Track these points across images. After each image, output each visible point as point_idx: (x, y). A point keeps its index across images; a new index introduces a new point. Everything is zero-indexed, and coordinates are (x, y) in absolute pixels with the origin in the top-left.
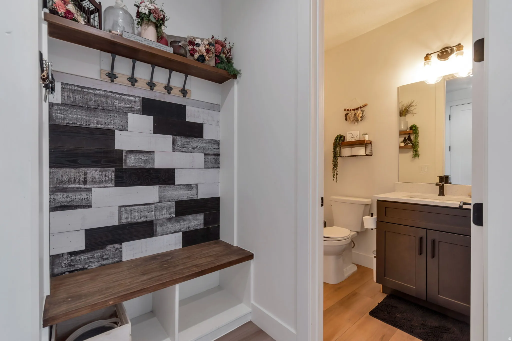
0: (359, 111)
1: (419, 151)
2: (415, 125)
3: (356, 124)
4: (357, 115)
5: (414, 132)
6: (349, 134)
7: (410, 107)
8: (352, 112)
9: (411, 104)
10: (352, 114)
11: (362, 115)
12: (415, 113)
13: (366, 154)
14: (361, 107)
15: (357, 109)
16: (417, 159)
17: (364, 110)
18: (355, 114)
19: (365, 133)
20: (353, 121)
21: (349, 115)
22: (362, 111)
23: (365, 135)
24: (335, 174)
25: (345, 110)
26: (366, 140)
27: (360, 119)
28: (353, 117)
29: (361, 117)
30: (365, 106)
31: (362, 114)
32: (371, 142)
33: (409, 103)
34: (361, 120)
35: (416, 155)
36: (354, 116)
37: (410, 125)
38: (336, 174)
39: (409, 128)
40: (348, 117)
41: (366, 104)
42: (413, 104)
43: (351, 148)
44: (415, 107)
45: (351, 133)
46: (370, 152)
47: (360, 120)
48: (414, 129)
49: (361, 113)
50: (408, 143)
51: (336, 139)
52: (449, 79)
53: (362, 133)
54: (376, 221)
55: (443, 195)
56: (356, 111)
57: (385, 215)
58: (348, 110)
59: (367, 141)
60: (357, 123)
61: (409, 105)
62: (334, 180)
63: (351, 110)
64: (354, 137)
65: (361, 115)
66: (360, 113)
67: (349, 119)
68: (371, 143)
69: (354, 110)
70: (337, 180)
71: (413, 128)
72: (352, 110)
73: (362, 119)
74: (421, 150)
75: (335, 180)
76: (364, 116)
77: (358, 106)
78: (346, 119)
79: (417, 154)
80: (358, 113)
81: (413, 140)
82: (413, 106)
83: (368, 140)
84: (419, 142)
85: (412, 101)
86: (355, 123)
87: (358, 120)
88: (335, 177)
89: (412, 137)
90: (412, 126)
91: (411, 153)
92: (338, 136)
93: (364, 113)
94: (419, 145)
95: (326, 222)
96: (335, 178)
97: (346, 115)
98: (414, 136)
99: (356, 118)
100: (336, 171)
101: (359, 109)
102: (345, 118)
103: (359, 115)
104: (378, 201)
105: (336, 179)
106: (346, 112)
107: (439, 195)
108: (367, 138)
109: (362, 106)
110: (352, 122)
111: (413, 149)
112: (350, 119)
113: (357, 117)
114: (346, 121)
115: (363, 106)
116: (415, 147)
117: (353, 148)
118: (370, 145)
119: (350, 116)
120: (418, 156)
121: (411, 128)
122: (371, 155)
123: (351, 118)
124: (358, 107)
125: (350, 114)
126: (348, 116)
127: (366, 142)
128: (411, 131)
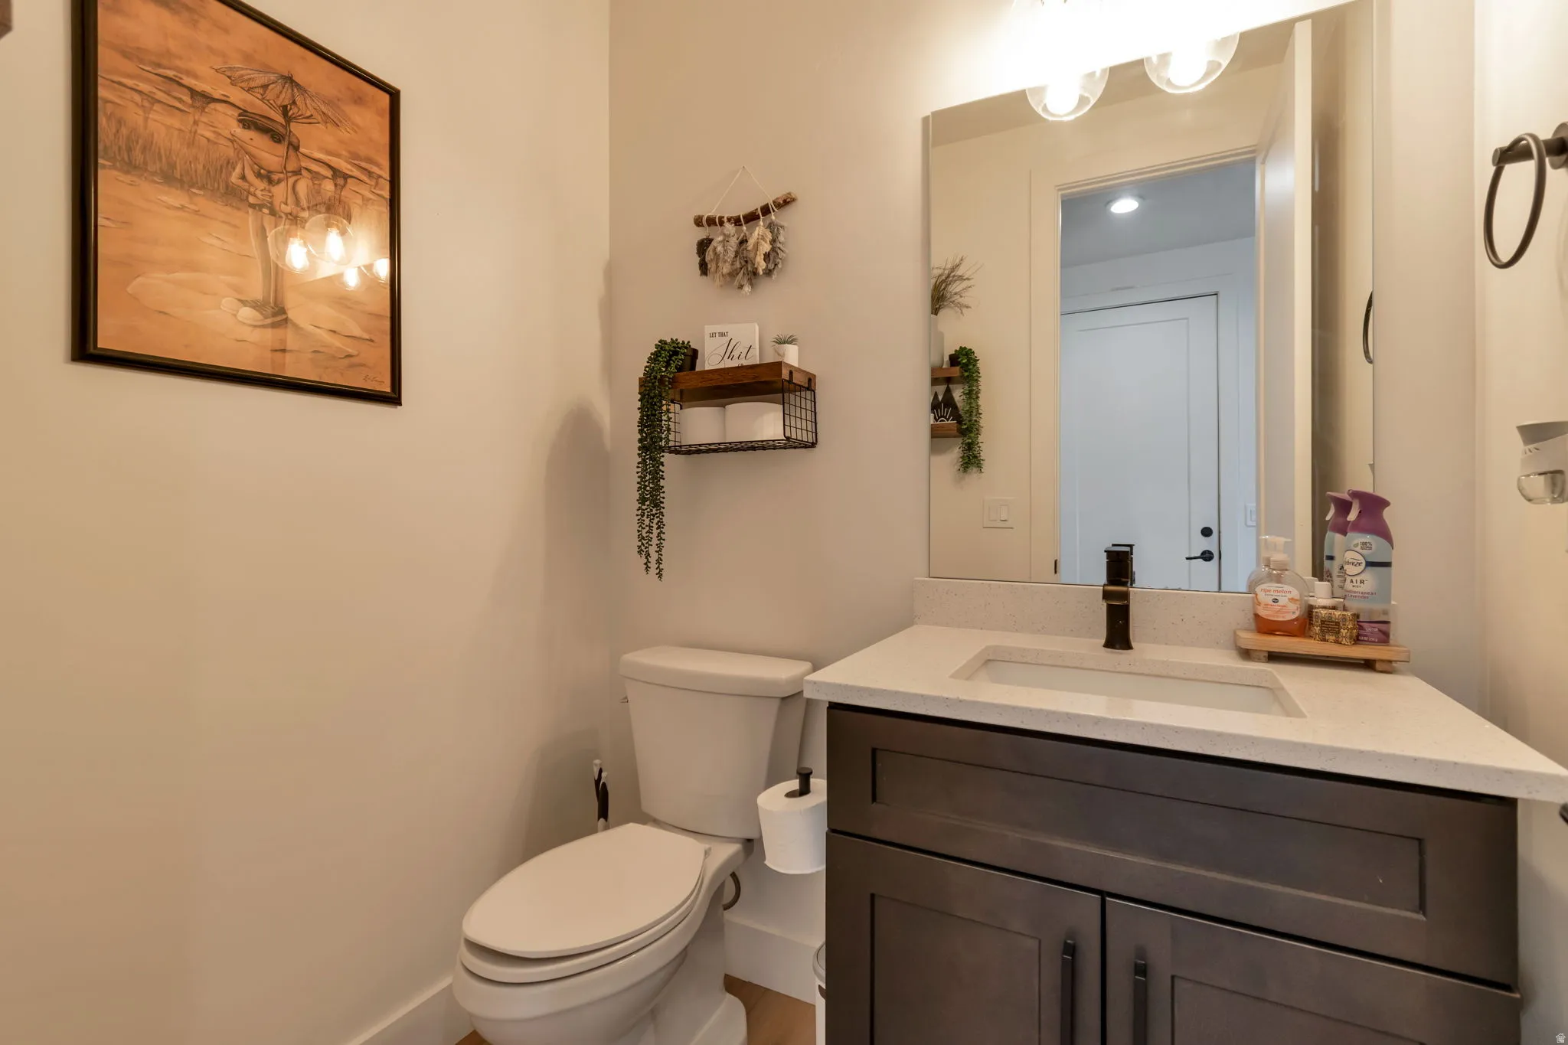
0: (760, 230)
1: (980, 445)
2: (968, 347)
3: (747, 289)
4: (751, 242)
5: (966, 374)
6: (712, 335)
7: (951, 281)
8: (726, 232)
9: (953, 269)
10: (725, 241)
11: (773, 249)
12: (967, 307)
13: (788, 439)
14: (766, 210)
15: (751, 218)
16: (973, 474)
17: (782, 223)
18: (743, 242)
19: (786, 333)
20: (733, 274)
21: (714, 243)
22: (771, 226)
23: (781, 342)
24: (654, 536)
25: (698, 222)
26: (788, 365)
27: (761, 265)
28: (731, 254)
29: (767, 256)
30: (786, 202)
31: (773, 241)
32: (810, 380)
33: (949, 266)
34: (768, 273)
35: (971, 460)
36: (737, 253)
37: (950, 349)
38: (659, 534)
39: (946, 359)
40: (709, 255)
41: (789, 194)
42: (959, 272)
43: (723, 406)
44: (965, 284)
45: (722, 335)
46: (804, 427)
47: (761, 273)
48: (964, 361)
49: (769, 237)
50: (945, 417)
51: (654, 358)
52: (1069, 191)
53: (773, 334)
54: (827, 829)
55: (1127, 645)
56: (744, 228)
57: (874, 799)
58: (711, 221)
59: (791, 373)
60: (751, 284)
61: (946, 272)
62: (647, 568)
63: (725, 220)
64: (736, 353)
65: (766, 247)
66: (763, 238)
67: (717, 267)
68: (809, 385)
69: (737, 221)
70: (661, 566)
71: (960, 360)
72: (729, 220)
73: (771, 266)
74: (989, 442)
75: (653, 565)
76: (781, 254)
77: (754, 204)
78: (704, 268)
79: (976, 457)
80: (756, 234)
81: (959, 405)
82: (961, 278)
83: (799, 370)
84: (980, 411)
85: (957, 261)
86: (741, 287)
87: (755, 273)
88: (653, 550)
89: (958, 394)
90: (956, 351)
91: (955, 453)
92: (662, 345)
93: (781, 238)
94: (983, 422)
95: (604, 784)
96: (654, 556)
97: (703, 246)
98: (967, 387)
99: (746, 262)
100: (656, 520)
101: (759, 218)
102: (698, 259)
103: (757, 245)
104: (833, 707)
105: (659, 561)
106: (701, 233)
107: (1110, 644)
108: (792, 356)
109: (771, 203)
110: (728, 279)
111: (960, 440)
112: (720, 264)
113: (752, 255)
114: (704, 277)
115: (774, 202)
116: (967, 429)
117: (729, 407)
118: (808, 393)
119: (720, 249)
120: (979, 466)
121: (954, 360)
122: (813, 445)
123: (725, 261)
124: (757, 209)
125: (720, 238)
126: (711, 248)
127: (785, 374)
128: (956, 371)
